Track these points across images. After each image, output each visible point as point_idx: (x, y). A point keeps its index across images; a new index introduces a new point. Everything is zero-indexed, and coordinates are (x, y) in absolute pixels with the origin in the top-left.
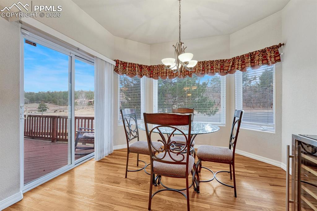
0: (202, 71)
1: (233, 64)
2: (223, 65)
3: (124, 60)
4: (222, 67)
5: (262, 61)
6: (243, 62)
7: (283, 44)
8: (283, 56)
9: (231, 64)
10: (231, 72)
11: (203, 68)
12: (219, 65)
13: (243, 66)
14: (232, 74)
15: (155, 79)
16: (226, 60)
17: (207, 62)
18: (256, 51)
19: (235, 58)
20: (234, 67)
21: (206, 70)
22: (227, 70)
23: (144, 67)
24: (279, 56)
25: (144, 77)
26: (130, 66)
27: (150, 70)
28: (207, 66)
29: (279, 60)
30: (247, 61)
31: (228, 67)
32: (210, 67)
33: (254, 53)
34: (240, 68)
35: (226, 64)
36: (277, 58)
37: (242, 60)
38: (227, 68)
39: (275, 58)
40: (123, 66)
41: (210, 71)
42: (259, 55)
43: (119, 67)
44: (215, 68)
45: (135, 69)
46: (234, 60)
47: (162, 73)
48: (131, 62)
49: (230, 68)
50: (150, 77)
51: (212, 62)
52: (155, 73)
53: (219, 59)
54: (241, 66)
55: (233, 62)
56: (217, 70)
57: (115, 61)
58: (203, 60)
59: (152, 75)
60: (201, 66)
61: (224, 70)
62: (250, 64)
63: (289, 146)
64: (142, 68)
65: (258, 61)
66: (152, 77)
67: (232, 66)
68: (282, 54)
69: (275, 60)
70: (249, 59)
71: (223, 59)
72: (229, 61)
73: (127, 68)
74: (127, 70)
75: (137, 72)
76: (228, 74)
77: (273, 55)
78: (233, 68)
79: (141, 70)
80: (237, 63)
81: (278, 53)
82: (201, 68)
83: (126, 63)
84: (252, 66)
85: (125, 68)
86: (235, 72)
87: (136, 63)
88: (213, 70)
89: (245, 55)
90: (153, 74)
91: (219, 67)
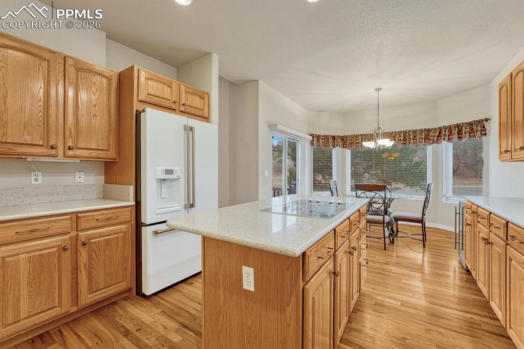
0: (403, 140)
1: (440, 133)
2: (429, 134)
3: (318, 133)
4: (427, 136)
5: (470, 134)
6: (451, 132)
7: (489, 119)
8: (489, 130)
9: (437, 134)
10: (437, 141)
11: (404, 138)
12: (423, 134)
13: (450, 137)
14: (439, 144)
15: (349, 149)
16: (432, 129)
17: (409, 131)
18: (463, 123)
19: (441, 127)
20: (441, 136)
21: (408, 140)
22: (433, 140)
23: (337, 138)
24: (485, 130)
25: (337, 148)
26: (324, 138)
27: (343, 140)
28: (409, 135)
29: (486, 134)
30: (454, 132)
31: (434, 136)
32: (412, 137)
33: (461, 125)
34: (446, 139)
35: (431, 134)
36: (483, 132)
37: (449, 131)
38: (432, 138)
39: (481, 132)
40: (317, 138)
41: (412, 141)
42: (465, 128)
43: (315, 141)
44: (418, 138)
45: (329, 141)
46: (441, 130)
47: (356, 143)
48: (324, 134)
49: (435, 138)
50: (344, 147)
51: (415, 132)
52: (349, 144)
53: (423, 128)
54: (448, 136)
55: (439, 132)
56: (421, 140)
57: (310, 135)
58: (404, 130)
59: (345, 146)
60: (402, 136)
61: (429, 140)
62: (456, 135)
63: (456, 207)
64: (334, 139)
65: (465, 133)
66: (345, 147)
67: (438, 136)
68: (488, 128)
69: (481, 134)
70: (456, 131)
71: (428, 128)
72: (435, 130)
73: (321, 141)
74: (321, 143)
75: (330, 144)
76: (435, 144)
77: (479, 128)
78: (439, 138)
79: (333, 141)
80: (443, 133)
81: (484, 127)
82: (402, 138)
83: (320, 136)
84: (459, 138)
85: (318, 141)
86: (441, 142)
87: (329, 134)
88: (416, 139)
89: (452, 126)
90: (346, 144)
91: (423, 137)
